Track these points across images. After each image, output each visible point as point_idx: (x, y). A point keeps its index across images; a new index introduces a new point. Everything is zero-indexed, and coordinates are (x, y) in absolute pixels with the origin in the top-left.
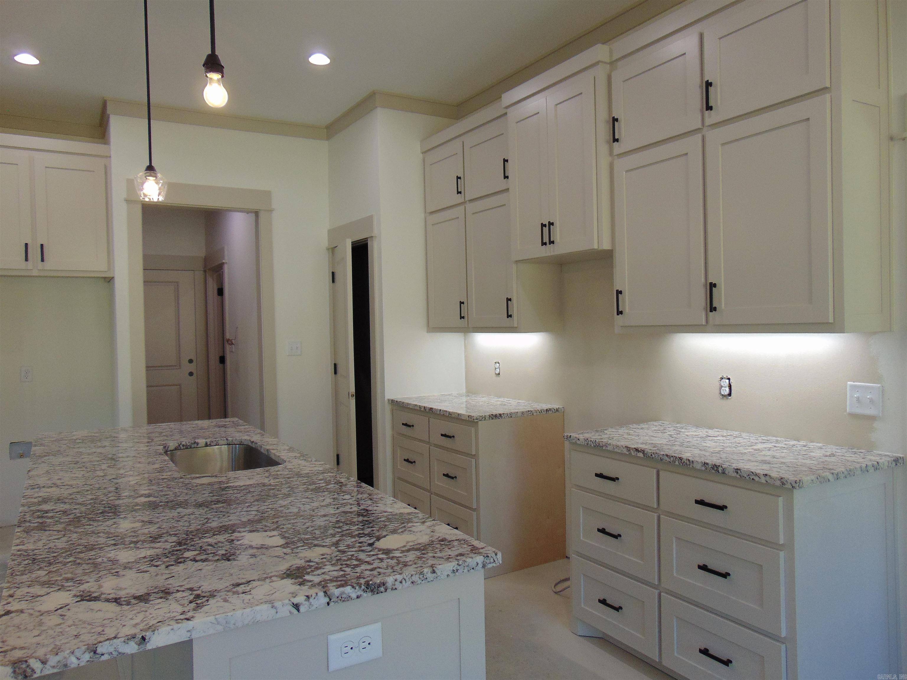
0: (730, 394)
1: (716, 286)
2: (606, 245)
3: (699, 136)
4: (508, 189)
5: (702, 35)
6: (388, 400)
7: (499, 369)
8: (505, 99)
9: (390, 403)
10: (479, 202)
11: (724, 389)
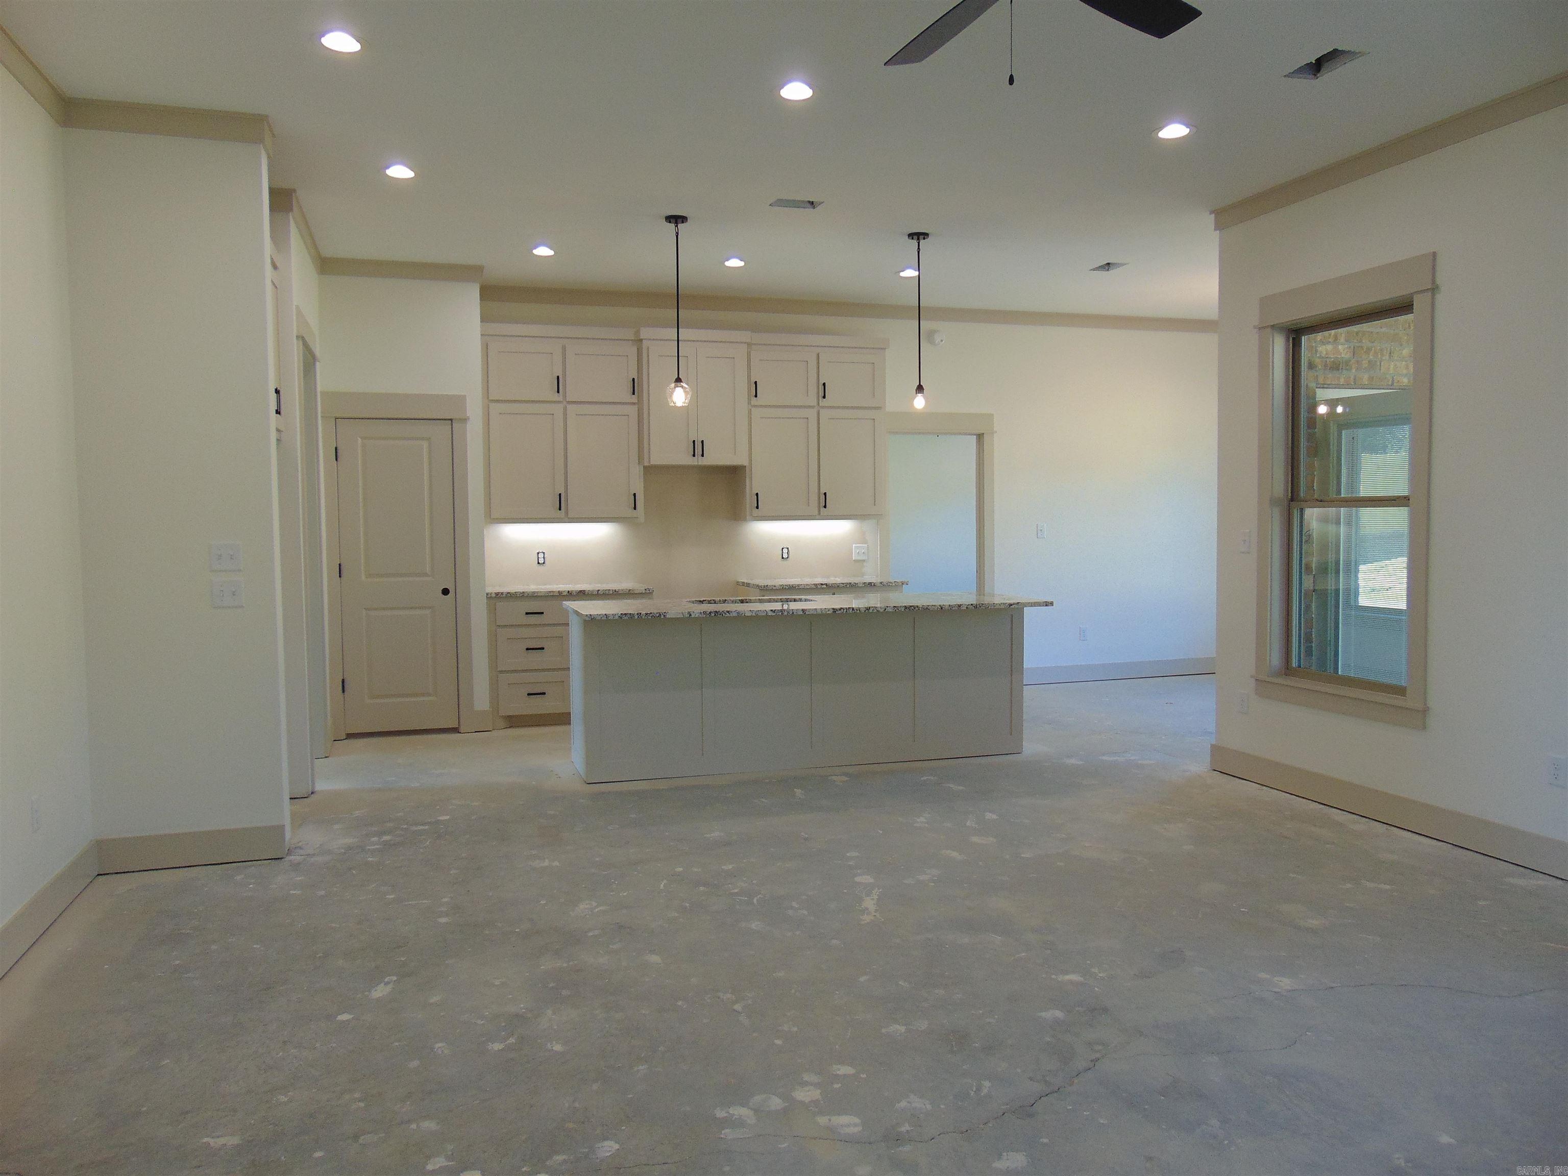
0: (787, 557)
1: (825, 494)
2: (745, 462)
3: (815, 410)
4: (634, 404)
5: (818, 355)
6: (487, 594)
7: (544, 558)
8: (645, 333)
9: (489, 597)
10: (587, 406)
11: (784, 554)
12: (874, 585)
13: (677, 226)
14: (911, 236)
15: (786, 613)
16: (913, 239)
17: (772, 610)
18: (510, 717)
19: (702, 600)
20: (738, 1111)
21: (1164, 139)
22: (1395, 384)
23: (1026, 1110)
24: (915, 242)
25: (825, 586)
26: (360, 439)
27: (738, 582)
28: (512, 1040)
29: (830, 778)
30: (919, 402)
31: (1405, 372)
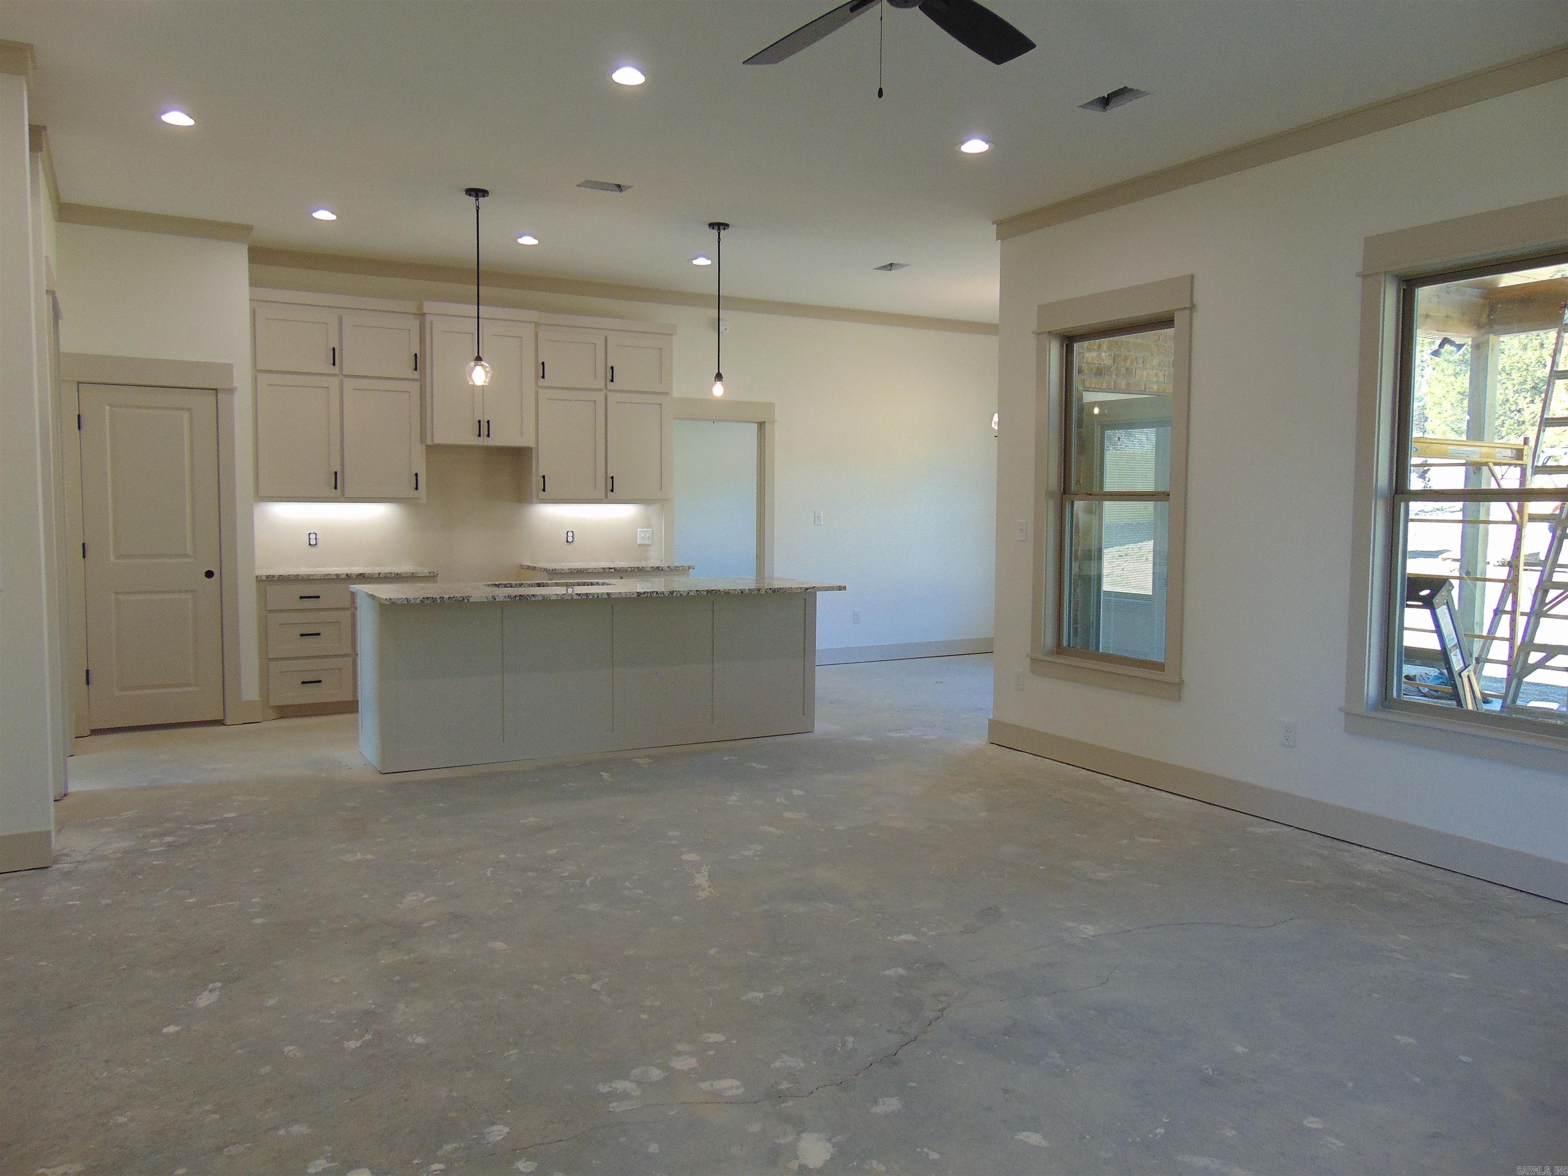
0: (572, 541)
1: (612, 478)
2: (532, 444)
3: (602, 394)
4: (417, 380)
5: (606, 338)
6: (257, 577)
7: (316, 539)
8: (429, 307)
9: (259, 580)
10: (364, 380)
11: (569, 538)
12: (662, 570)
13: (477, 200)
14: (712, 225)
15: (590, 597)
16: (713, 228)
17: (577, 594)
18: (282, 707)
19: (497, 583)
20: (621, 1085)
21: (965, 153)
22: (1147, 390)
23: (890, 1059)
24: (715, 232)
26: (107, 408)
27: (522, 566)
28: (368, 1037)
29: (633, 760)
30: (718, 390)
31: (1155, 379)
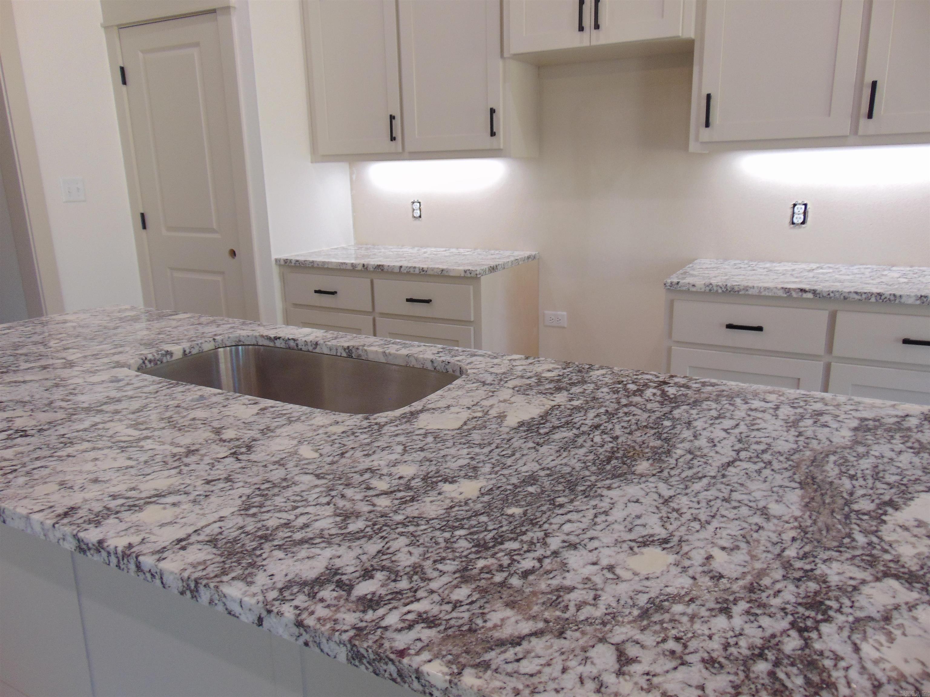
0: (803, 223)
1: (874, 85)
2: (691, 32)
6: (276, 260)
7: (420, 209)
9: (279, 264)
11: (796, 216)
25: (810, 296)
26: (140, 54)
